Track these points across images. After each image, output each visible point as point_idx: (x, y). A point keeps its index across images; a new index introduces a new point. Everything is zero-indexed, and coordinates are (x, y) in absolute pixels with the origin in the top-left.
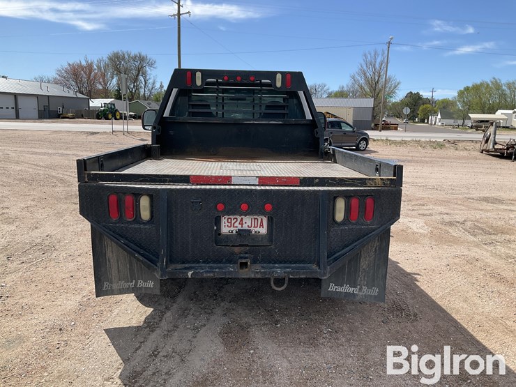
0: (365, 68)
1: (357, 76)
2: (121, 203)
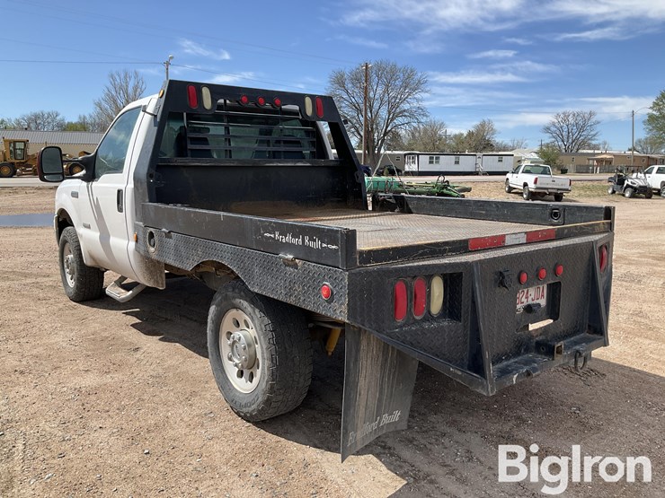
0: (114, 93)
1: (103, 103)
2: (409, 292)
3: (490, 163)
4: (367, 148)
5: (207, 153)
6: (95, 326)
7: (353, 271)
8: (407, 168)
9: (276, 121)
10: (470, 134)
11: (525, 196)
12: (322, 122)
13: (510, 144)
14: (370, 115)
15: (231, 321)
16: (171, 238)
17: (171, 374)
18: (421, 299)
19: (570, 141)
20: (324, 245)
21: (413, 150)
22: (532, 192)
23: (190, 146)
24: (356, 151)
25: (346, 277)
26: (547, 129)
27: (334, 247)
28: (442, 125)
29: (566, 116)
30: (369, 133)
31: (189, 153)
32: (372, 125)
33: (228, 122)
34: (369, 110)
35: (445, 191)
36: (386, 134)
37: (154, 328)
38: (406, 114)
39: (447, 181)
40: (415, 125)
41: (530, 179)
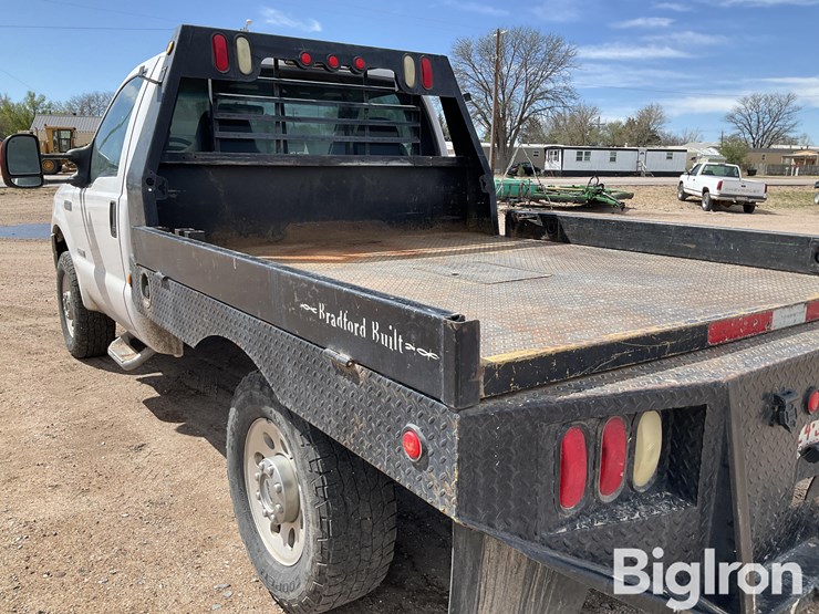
2: (591, 451)
3: (656, 161)
4: (497, 140)
5: (249, 145)
6: (91, 402)
7: (471, 412)
8: (547, 167)
9: (360, 96)
10: (631, 123)
11: (704, 205)
12: (430, 97)
13: (681, 136)
14: (501, 97)
15: (262, 437)
16: (167, 287)
17: (180, 499)
18: (616, 461)
19: (761, 132)
20: (410, 347)
21: (555, 142)
22: (714, 200)
23: (218, 134)
24: (483, 144)
25: (456, 425)
26: (731, 118)
27: (430, 355)
28: (594, 111)
29: (756, 100)
30: (500, 121)
31: (217, 144)
32: (504, 110)
33: (282, 95)
34: (500, 92)
35: (598, 197)
36: (521, 121)
37: (176, 408)
38: (549, 96)
39: (602, 185)
40: (560, 110)
41: (712, 183)
